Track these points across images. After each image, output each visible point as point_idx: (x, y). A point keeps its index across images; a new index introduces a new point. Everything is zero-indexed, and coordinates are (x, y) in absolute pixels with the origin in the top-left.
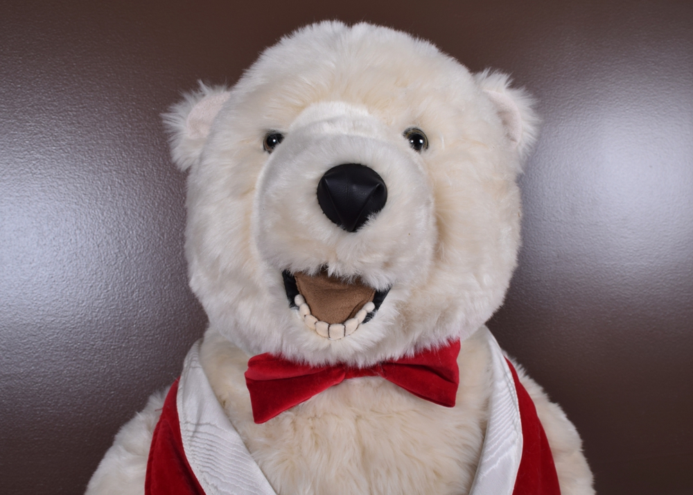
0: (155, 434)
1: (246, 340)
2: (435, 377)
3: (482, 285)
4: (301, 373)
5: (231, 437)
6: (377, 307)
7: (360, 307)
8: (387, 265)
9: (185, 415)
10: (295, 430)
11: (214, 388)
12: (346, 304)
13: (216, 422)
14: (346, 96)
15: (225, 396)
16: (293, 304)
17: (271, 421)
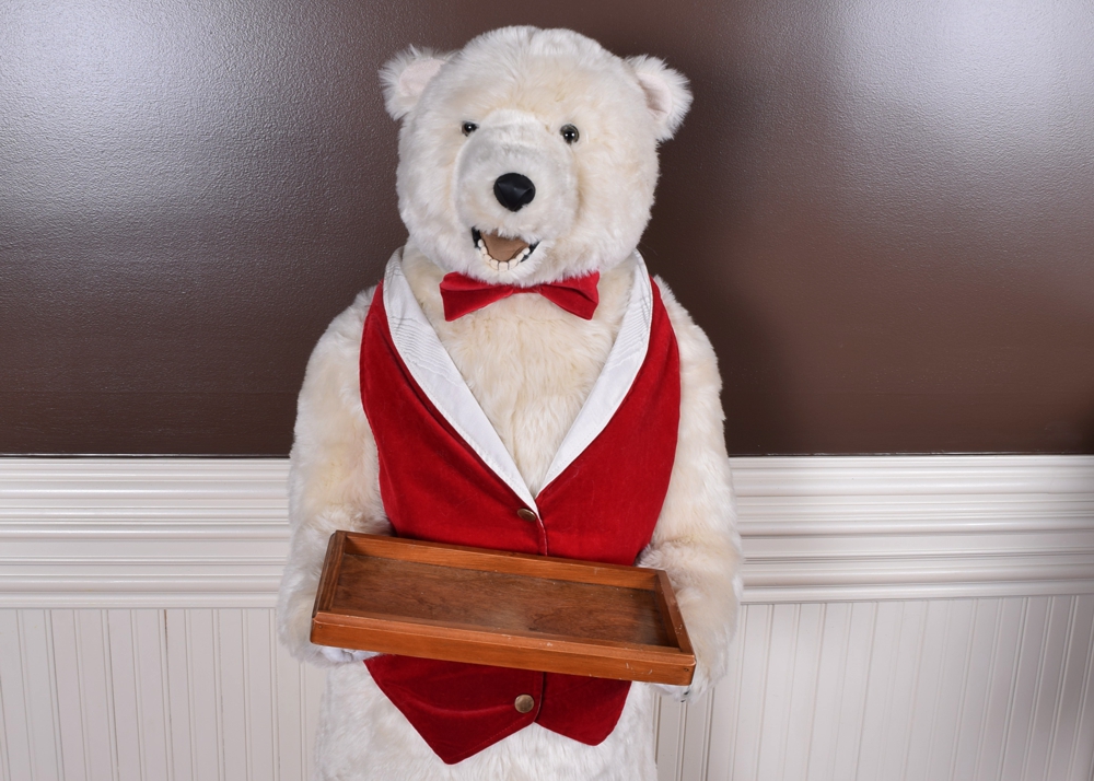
0: (366, 325)
1: (442, 262)
2: (579, 296)
3: (613, 237)
4: (481, 288)
5: (428, 329)
6: (531, 252)
7: (520, 251)
8: (535, 230)
9: (391, 311)
10: (474, 327)
11: (414, 293)
12: (511, 249)
13: (417, 319)
14: (520, 106)
15: (423, 300)
16: (477, 246)
17: (457, 320)
